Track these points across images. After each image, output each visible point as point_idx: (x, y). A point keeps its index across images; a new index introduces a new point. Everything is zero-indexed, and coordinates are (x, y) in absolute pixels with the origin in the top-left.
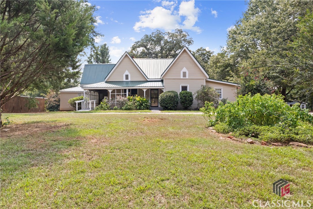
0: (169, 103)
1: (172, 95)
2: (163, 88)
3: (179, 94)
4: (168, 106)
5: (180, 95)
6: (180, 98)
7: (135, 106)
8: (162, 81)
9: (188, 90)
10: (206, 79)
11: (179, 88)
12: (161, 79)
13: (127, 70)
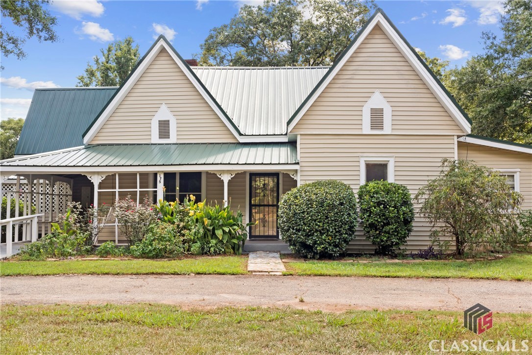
0: (317, 231)
1: (332, 195)
2: (296, 171)
3: (355, 191)
4: (315, 243)
5: (360, 197)
6: (364, 211)
7: (184, 242)
8: (292, 144)
9: (391, 179)
10: (459, 137)
11: (357, 169)
12: (286, 134)
13: (164, 102)
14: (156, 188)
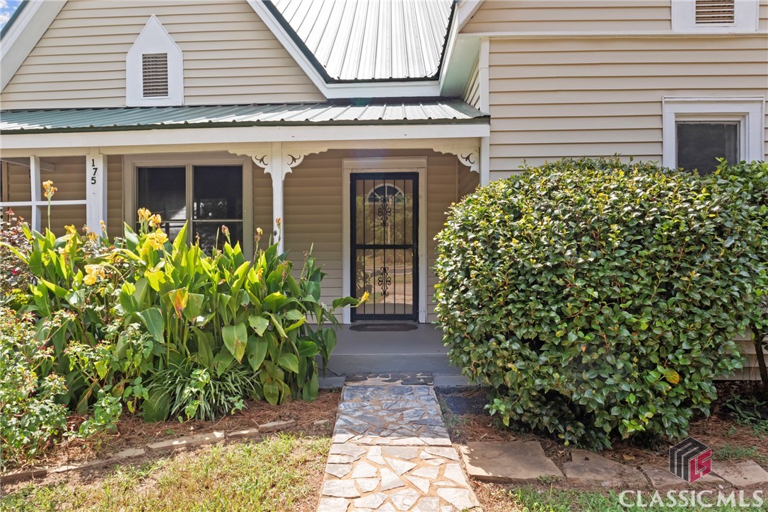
2: (476, 146)
8: (452, 101)
12: (436, 77)
13: (153, 13)
14: (85, 198)
